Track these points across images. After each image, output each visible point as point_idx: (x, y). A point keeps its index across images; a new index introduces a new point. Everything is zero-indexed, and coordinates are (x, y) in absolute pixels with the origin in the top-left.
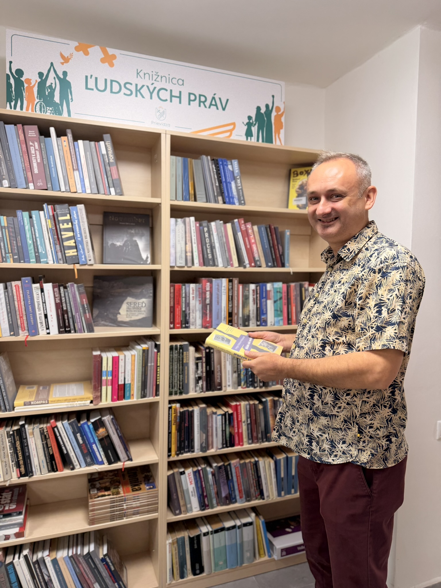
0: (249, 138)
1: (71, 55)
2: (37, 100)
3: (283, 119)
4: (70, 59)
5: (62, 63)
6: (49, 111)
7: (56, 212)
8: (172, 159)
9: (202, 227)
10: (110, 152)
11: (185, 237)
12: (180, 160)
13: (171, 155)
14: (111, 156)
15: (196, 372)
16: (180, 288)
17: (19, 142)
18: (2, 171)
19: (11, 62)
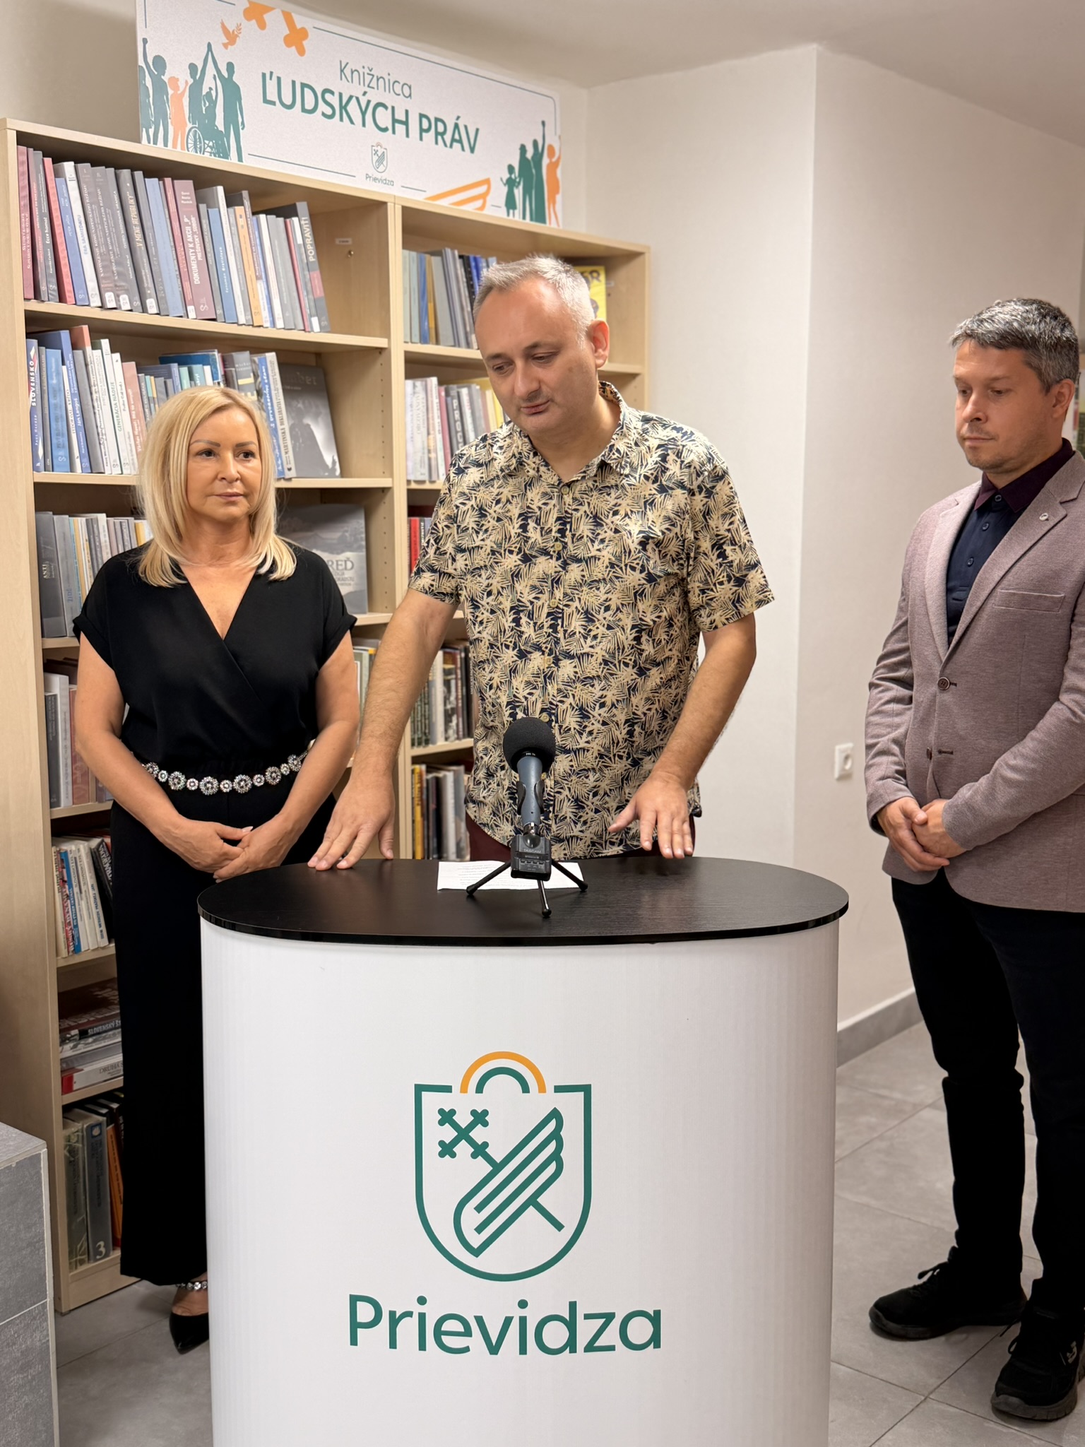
0: (511, 211)
1: (239, 28)
2: (190, 125)
3: (559, 172)
4: (237, 36)
5: (226, 46)
6: (208, 149)
7: (234, 367)
8: (404, 257)
9: (449, 399)
10: (309, 241)
11: (428, 419)
12: (415, 259)
13: (404, 247)
14: (311, 249)
15: (446, 699)
16: (418, 526)
17: (167, 216)
18: (144, 278)
19: (145, 41)
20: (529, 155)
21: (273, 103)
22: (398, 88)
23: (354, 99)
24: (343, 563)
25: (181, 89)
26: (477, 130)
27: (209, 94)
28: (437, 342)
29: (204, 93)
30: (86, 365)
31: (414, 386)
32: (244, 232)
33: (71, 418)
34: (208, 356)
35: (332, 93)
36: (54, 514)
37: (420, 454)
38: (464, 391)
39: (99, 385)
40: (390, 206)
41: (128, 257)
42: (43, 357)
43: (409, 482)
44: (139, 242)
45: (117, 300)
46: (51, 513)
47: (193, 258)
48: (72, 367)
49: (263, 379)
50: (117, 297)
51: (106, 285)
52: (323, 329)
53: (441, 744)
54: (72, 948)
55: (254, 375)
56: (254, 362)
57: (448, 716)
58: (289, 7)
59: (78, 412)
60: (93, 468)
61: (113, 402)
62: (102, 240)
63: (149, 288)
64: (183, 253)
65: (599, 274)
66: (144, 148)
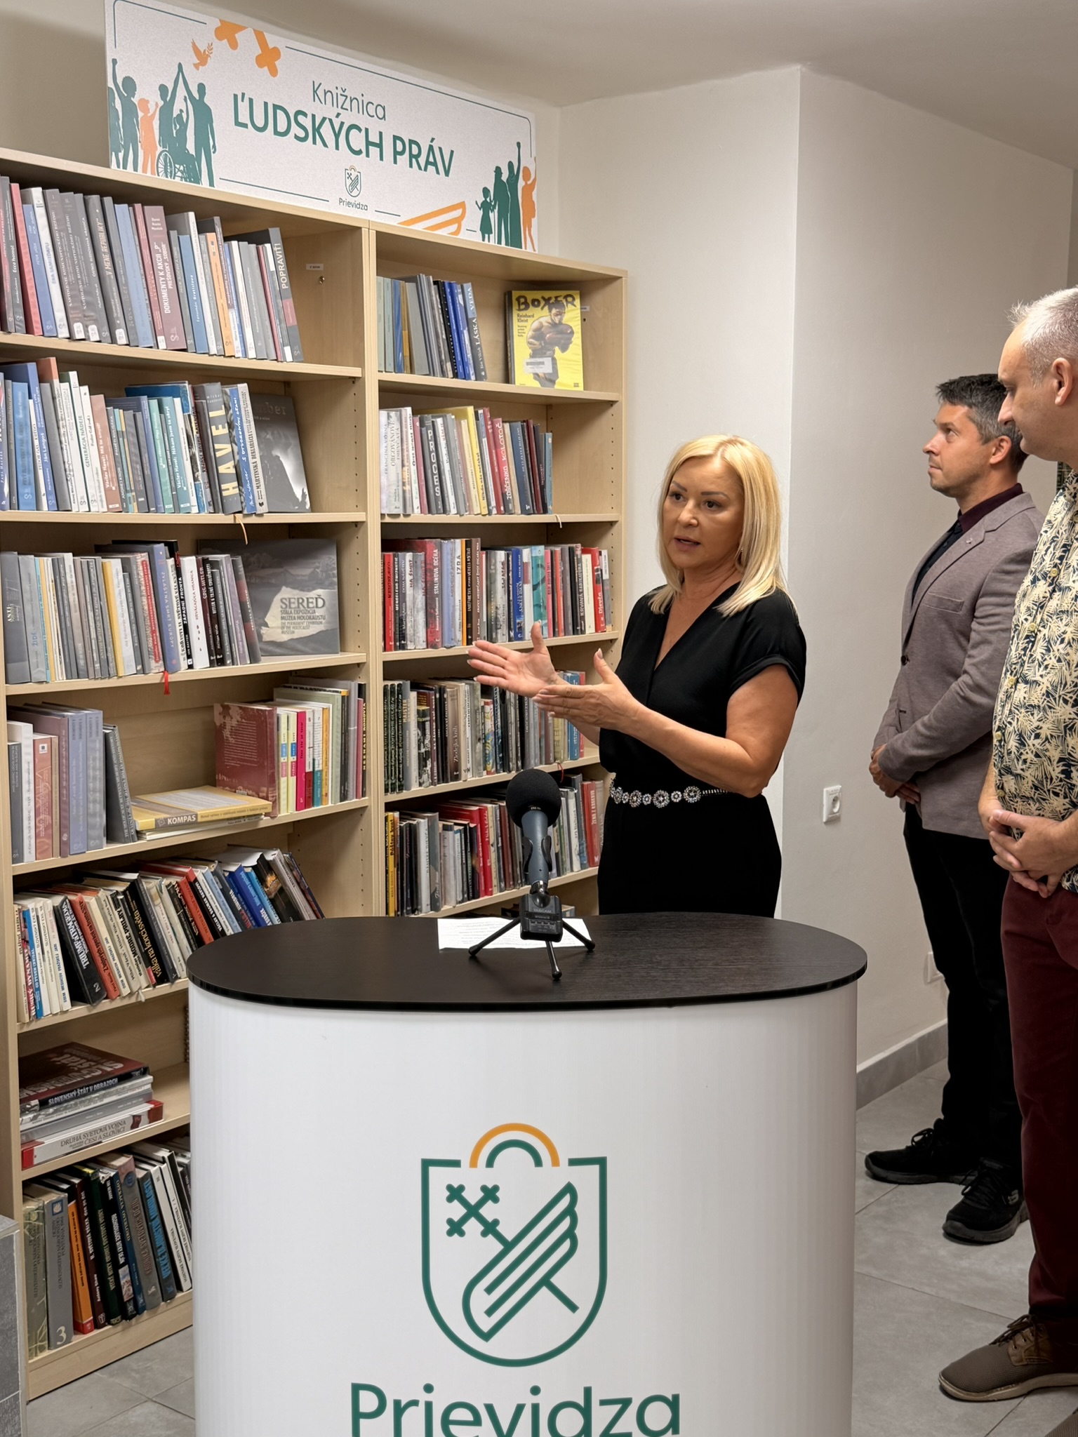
0: (487, 236)
1: (210, 47)
2: (160, 149)
3: (535, 195)
4: (208, 56)
5: (196, 66)
7: (206, 399)
8: (378, 284)
9: (424, 429)
10: (282, 268)
11: (402, 450)
12: (390, 285)
13: (377, 275)
14: (283, 276)
15: (420, 743)
16: (392, 562)
17: (137, 243)
18: (114, 307)
19: (114, 62)
20: (505, 177)
21: (245, 126)
22: (371, 109)
23: (327, 122)
24: (314, 601)
25: (151, 112)
26: (452, 152)
27: (180, 116)
28: (412, 372)
29: (175, 115)
30: (54, 398)
31: (389, 417)
32: (215, 259)
33: (38, 454)
34: (179, 387)
35: (305, 115)
36: (19, 554)
37: (394, 487)
38: (439, 421)
39: (67, 419)
40: (364, 231)
41: (97, 285)
42: (10, 390)
43: (383, 516)
44: (108, 270)
45: (86, 331)
46: (16, 553)
47: (163, 286)
48: (39, 400)
49: (235, 411)
50: (86, 327)
51: (75, 316)
52: (295, 359)
53: (416, 789)
54: (33, 1013)
55: (225, 407)
56: (226, 394)
57: (423, 760)
58: (261, 25)
59: (45, 447)
60: (60, 504)
61: (81, 437)
62: (70, 269)
63: (118, 318)
64: (153, 282)
65: (574, 299)
66: (113, 172)
